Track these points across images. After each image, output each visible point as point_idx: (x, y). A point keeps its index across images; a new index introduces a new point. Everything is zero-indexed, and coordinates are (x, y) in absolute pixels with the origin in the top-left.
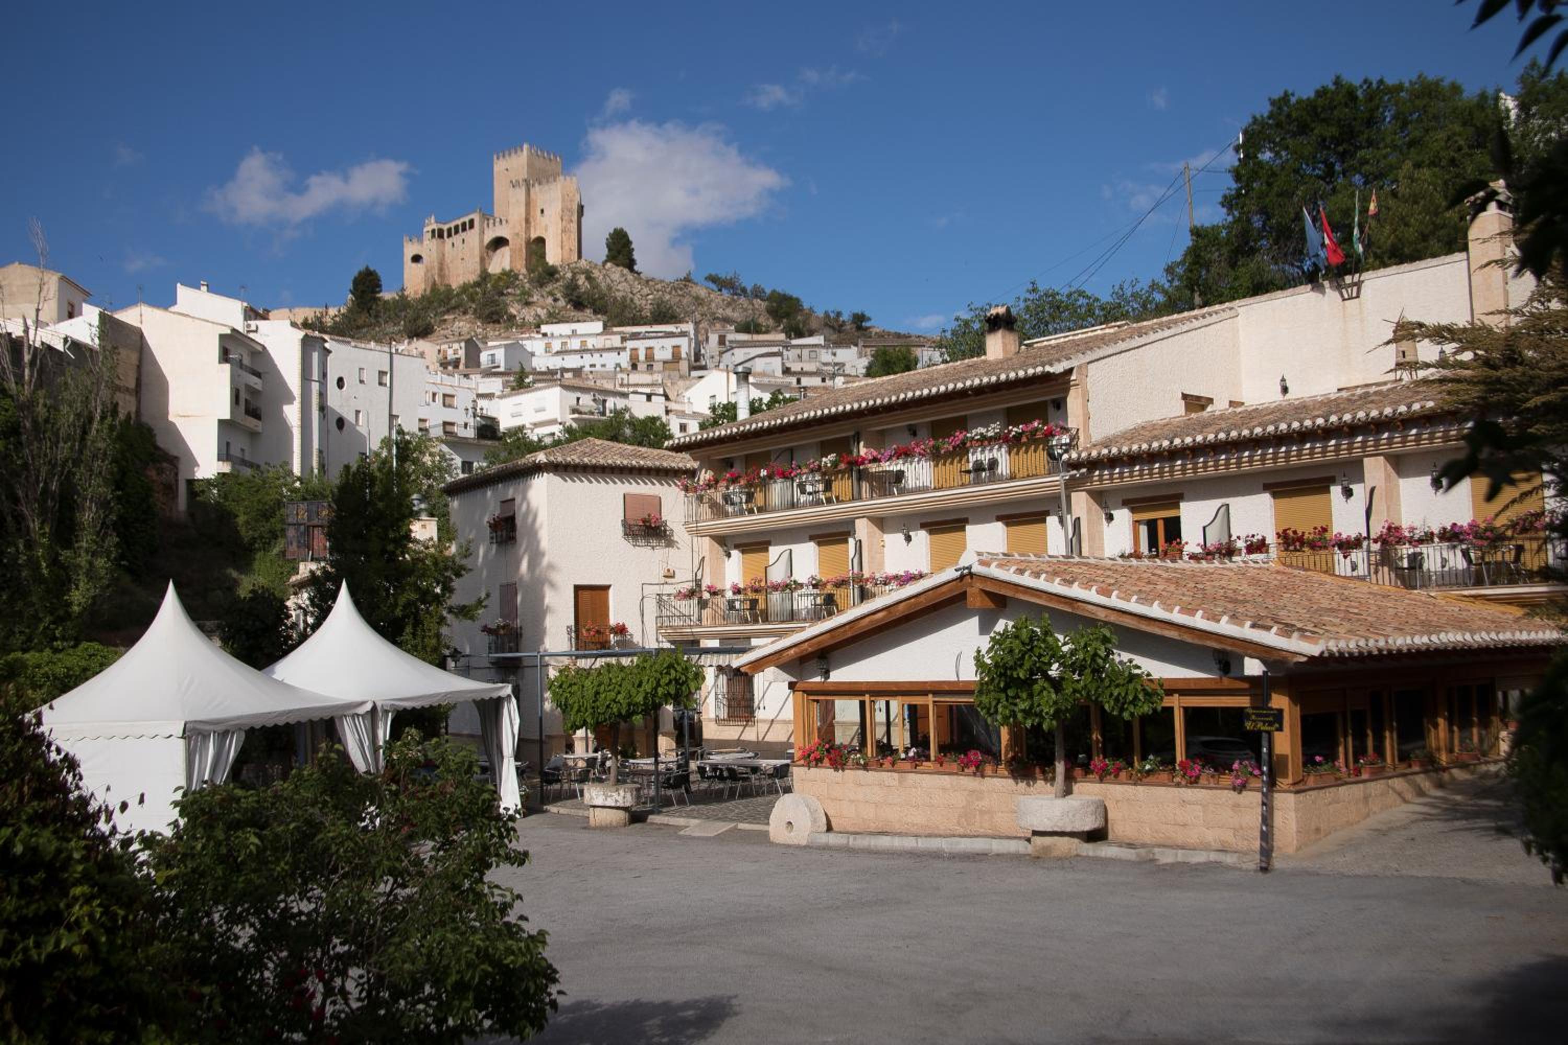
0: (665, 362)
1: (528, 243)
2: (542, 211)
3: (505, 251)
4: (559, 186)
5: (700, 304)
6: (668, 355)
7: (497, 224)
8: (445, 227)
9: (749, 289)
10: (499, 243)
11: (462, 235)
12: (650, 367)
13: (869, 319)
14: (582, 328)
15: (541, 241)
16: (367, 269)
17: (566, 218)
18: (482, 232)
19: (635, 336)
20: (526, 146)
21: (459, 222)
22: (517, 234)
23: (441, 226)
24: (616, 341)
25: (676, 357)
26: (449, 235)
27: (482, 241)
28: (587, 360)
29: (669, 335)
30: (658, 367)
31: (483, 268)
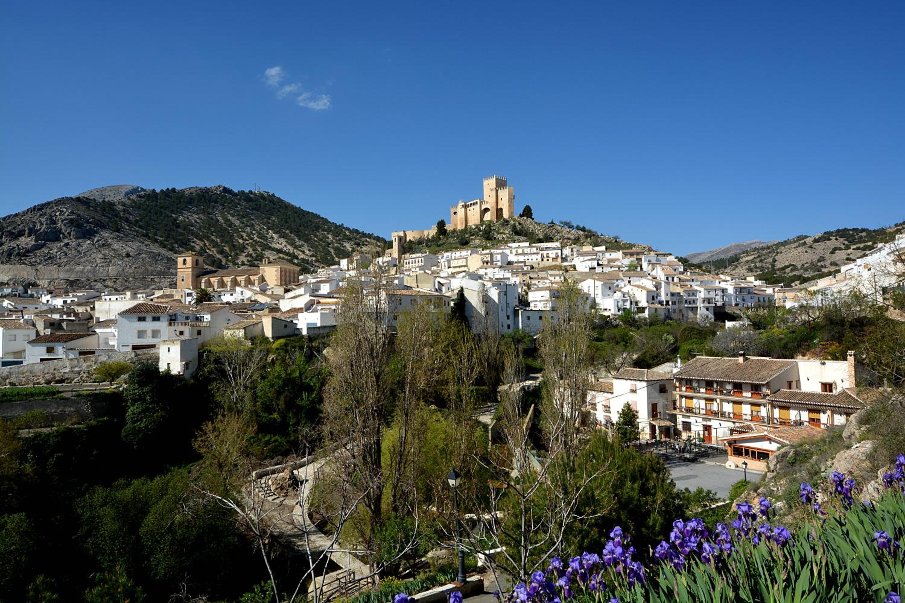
0: (553, 258)
2: (502, 199)
3: (489, 213)
4: (507, 190)
5: (559, 233)
6: (554, 256)
7: (485, 203)
8: (467, 204)
9: (575, 226)
10: (486, 210)
11: (473, 207)
12: (548, 260)
14: (522, 244)
16: (442, 219)
17: (510, 202)
18: (481, 206)
19: (542, 249)
20: (494, 176)
21: (472, 202)
22: (493, 207)
25: (557, 257)
26: (468, 207)
27: (480, 209)
28: (527, 257)
29: (554, 249)
30: (551, 260)
31: (481, 219)
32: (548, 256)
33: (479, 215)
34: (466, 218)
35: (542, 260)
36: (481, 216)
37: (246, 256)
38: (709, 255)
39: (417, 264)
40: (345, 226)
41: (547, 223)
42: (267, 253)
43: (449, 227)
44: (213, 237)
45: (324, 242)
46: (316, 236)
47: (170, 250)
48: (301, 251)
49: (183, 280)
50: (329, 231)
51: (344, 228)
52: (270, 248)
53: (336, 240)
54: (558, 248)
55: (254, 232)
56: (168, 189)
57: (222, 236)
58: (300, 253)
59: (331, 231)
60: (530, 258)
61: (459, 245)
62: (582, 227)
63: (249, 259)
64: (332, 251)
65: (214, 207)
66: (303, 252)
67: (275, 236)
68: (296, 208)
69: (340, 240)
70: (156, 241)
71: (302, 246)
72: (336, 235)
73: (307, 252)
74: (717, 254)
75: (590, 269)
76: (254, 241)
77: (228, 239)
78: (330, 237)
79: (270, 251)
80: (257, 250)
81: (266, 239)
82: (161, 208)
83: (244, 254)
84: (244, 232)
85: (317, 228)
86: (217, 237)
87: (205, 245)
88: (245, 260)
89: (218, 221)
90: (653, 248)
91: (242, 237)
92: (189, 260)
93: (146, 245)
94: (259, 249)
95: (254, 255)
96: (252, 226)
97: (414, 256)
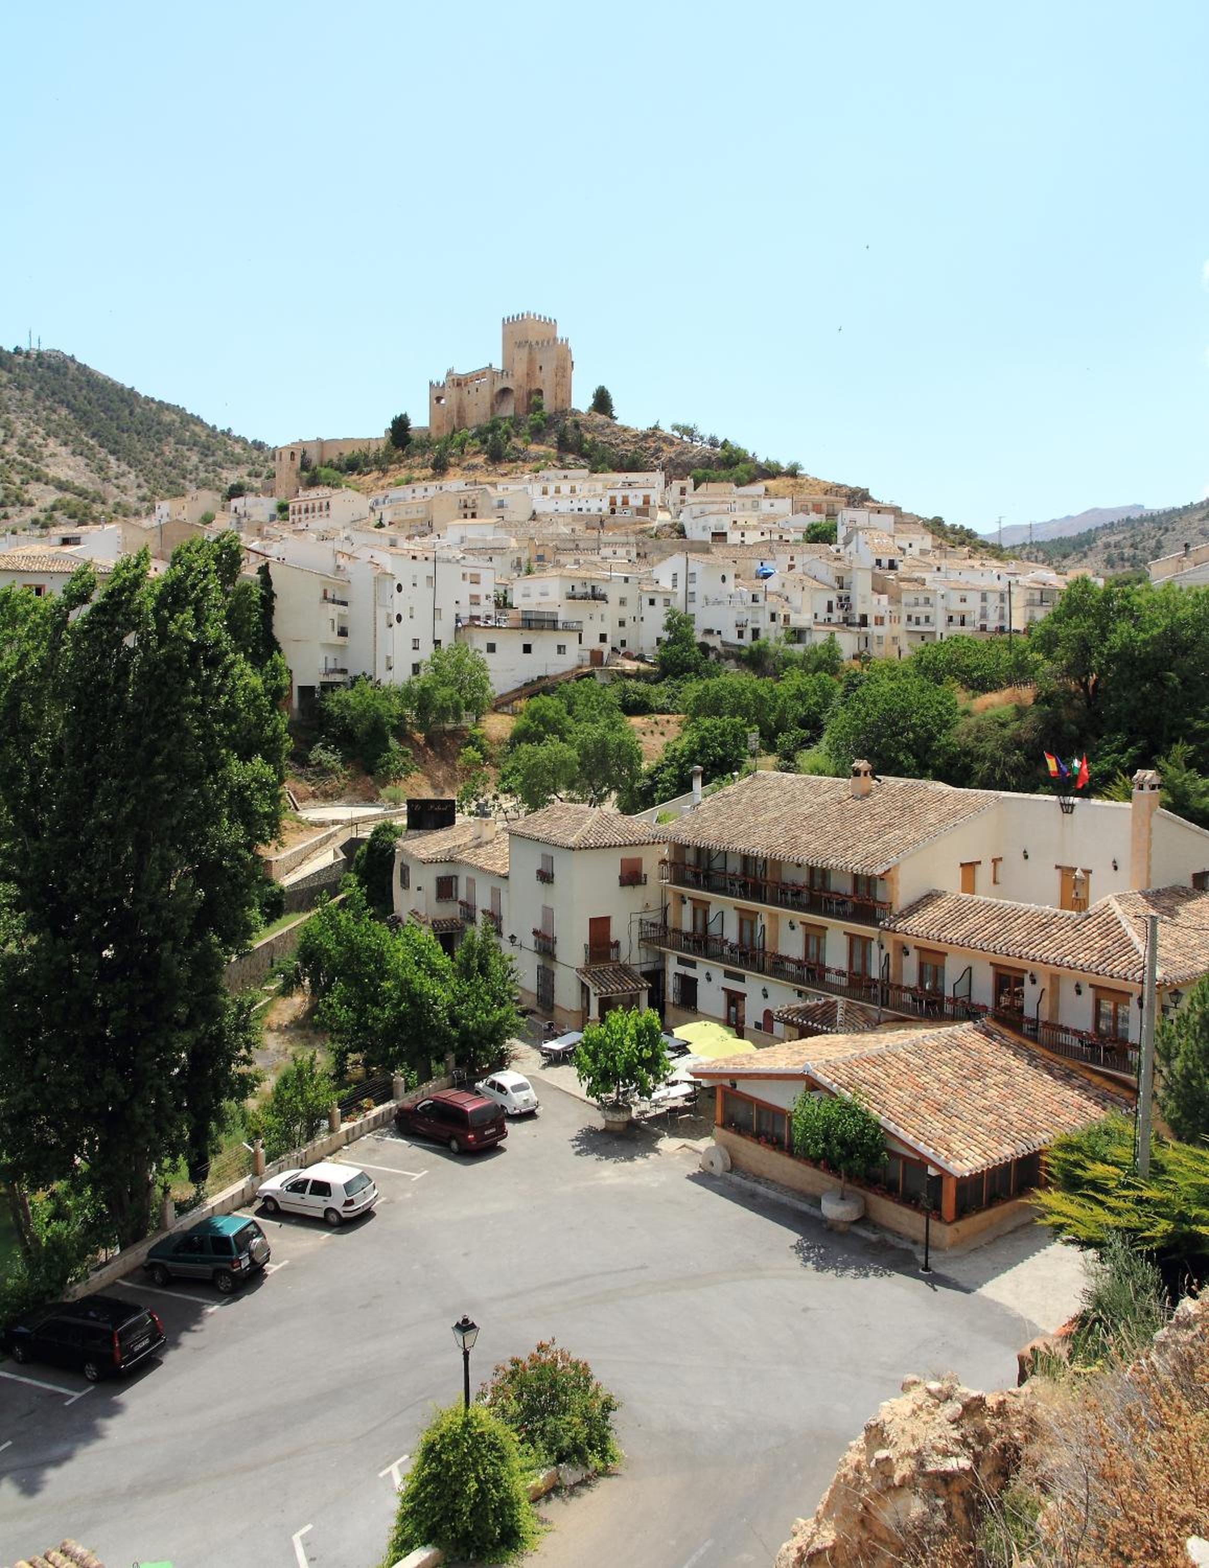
0: (637, 508)
1: (530, 394)
4: (555, 348)
6: (639, 503)
9: (706, 438)
11: (476, 385)
13: (802, 468)
14: (573, 474)
15: (538, 392)
18: (493, 384)
24: (596, 487)
28: (576, 504)
30: (631, 512)
31: (492, 413)
32: (625, 502)
33: (488, 405)
34: (459, 412)
35: (613, 511)
36: (492, 406)
39: (317, 515)
41: (643, 429)
54: (652, 486)
67: (62, 451)
75: (713, 534)
85: (165, 434)
94: (17, 478)
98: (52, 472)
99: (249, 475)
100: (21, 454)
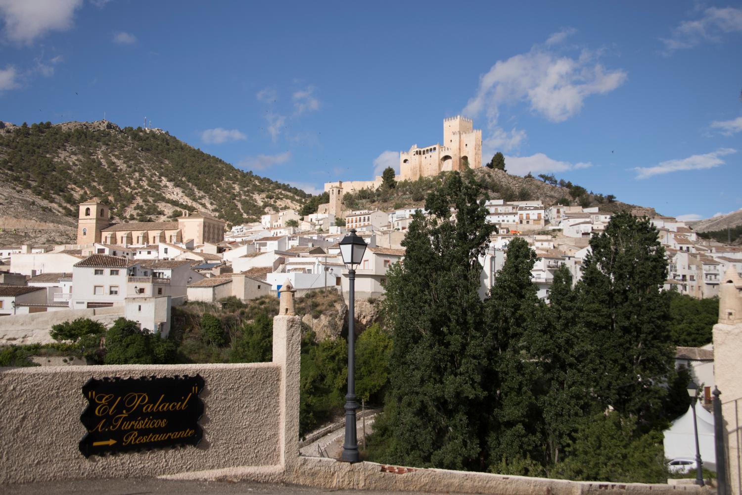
0: (534, 220)
1: (460, 159)
2: (466, 145)
3: (449, 161)
4: (474, 134)
5: (539, 189)
6: (536, 217)
7: (446, 150)
8: (422, 150)
9: (558, 181)
10: (446, 158)
11: (430, 154)
12: (528, 222)
13: (615, 198)
14: (494, 202)
15: (465, 158)
16: (389, 167)
17: (477, 148)
18: (439, 153)
19: (521, 209)
20: (458, 117)
21: (429, 148)
22: (455, 155)
23: (420, 149)
24: (510, 209)
25: (539, 218)
26: (424, 154)
27: (439, 157)
28: (501, 217)
29: (536, 208)
30: (531, 222)
31: (440, 168)
32: (528, 218)
33: (437, 165)
34: (420, 168)
35: (521, 222)
36: (440, 165)
37: (135, 209)
38: (708, 225)
39: (362, 223)
40: (254, 174)
41: (523, 176)
42: (161, 206)
43: (399, 178)
44: (95, 184)
45: (229, 194)
46: (219, 186)
47: (45, 198)
48: (201, 204)
49: (85, 234)
50: (235, 179)
51: (253, 176)
52: (164, 199)
53: (245, 192)
54: (541, 208)
55: (144, 179)
56: (42, 123)
57: (107, 182)
58: (200, 206)
59: (237, 180)
60: (505, 218)
61: (412, 202)
62: (567, 182)
63: (138, 211)
64: (240, 206)
65: (96, 147)
66: (204, 205)
67: (169, 184)
68: (194, 150)
69: (248, 191)
70: (28, 186)
71: (203, 197)
72: (243, 184)
73: (209, 205)
74: (718, 224)
75: (583, 234)
76: (145, 190)
77: (112, 187)
78: (237, 188)
79: (164, 204)
80: (148, 201)
81: (159, 188)
82: (34, 146)
83: (133, 206)
84: (132, 178)
85: (220, 175)
86: (99, 184)
87: (85, 193)
88: (135, 213)
89: (101, 164)
90: (657, 211)
91: (129, 185)
92: (93, 209)
93: (18, 192)
94: (151, 199)
95: (145, 207)
96: (141, 171)
97: (358, 212)
98: (168, 196)
99: (267, 198)
100: (149, 186)
